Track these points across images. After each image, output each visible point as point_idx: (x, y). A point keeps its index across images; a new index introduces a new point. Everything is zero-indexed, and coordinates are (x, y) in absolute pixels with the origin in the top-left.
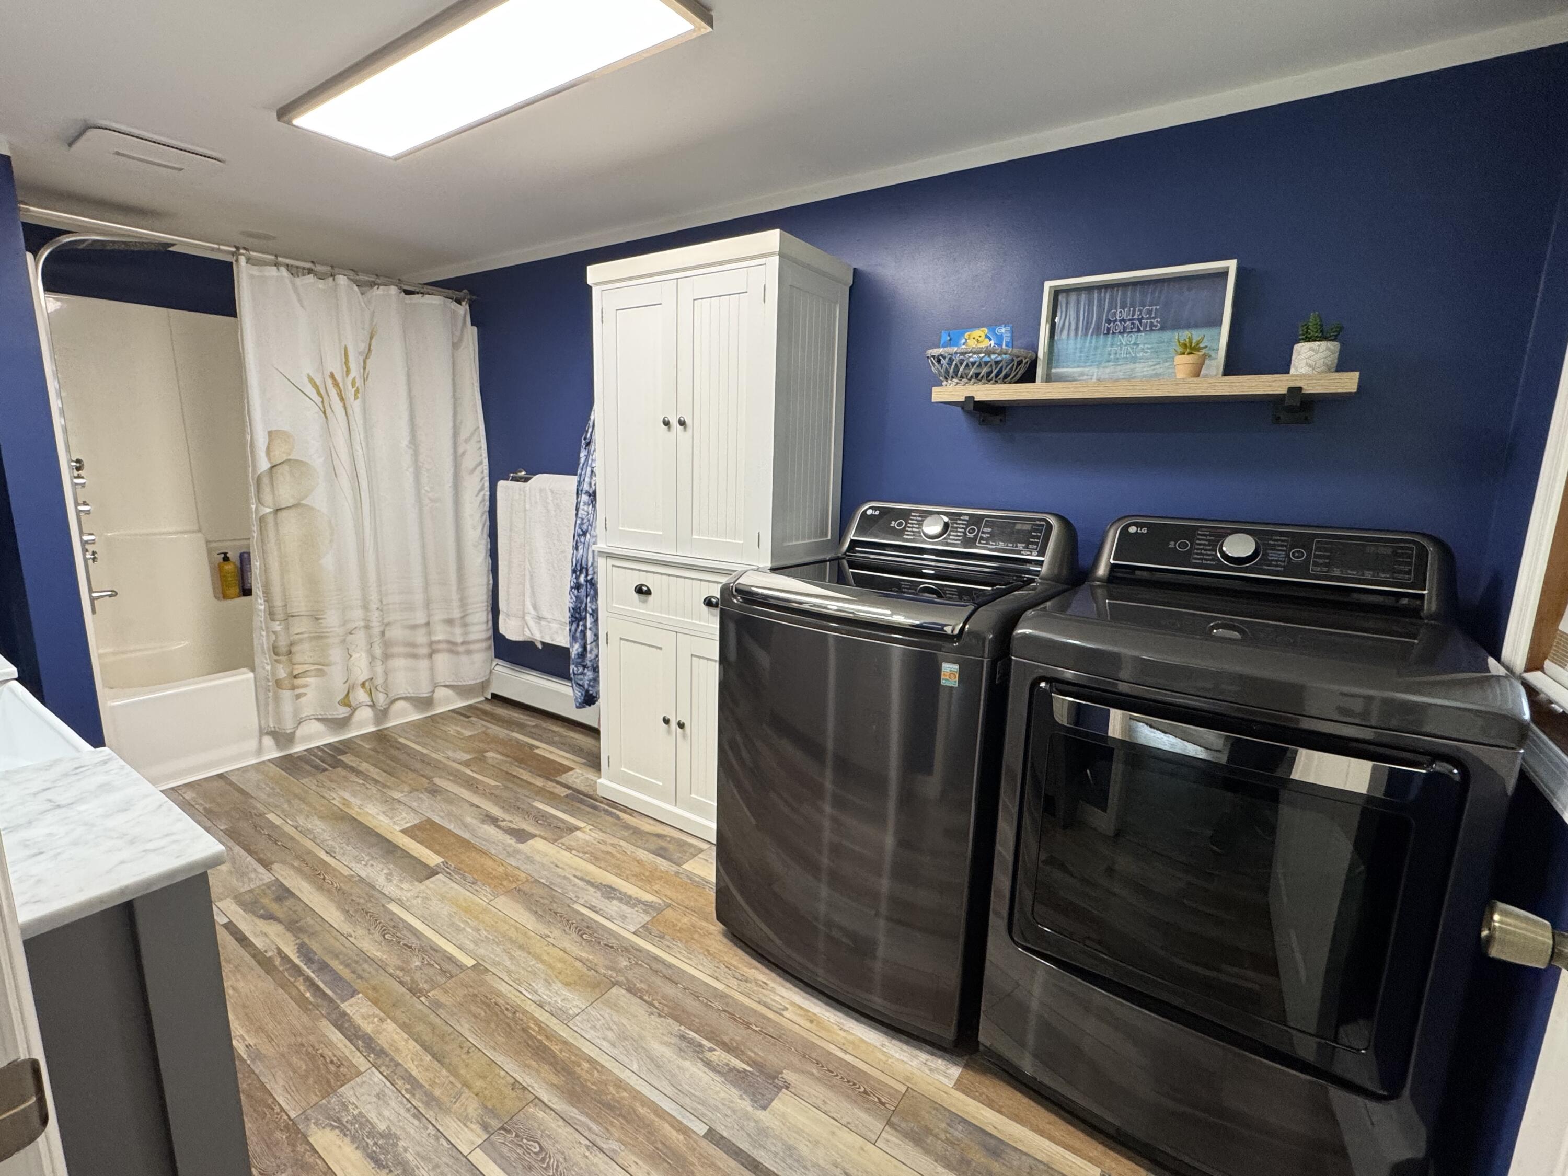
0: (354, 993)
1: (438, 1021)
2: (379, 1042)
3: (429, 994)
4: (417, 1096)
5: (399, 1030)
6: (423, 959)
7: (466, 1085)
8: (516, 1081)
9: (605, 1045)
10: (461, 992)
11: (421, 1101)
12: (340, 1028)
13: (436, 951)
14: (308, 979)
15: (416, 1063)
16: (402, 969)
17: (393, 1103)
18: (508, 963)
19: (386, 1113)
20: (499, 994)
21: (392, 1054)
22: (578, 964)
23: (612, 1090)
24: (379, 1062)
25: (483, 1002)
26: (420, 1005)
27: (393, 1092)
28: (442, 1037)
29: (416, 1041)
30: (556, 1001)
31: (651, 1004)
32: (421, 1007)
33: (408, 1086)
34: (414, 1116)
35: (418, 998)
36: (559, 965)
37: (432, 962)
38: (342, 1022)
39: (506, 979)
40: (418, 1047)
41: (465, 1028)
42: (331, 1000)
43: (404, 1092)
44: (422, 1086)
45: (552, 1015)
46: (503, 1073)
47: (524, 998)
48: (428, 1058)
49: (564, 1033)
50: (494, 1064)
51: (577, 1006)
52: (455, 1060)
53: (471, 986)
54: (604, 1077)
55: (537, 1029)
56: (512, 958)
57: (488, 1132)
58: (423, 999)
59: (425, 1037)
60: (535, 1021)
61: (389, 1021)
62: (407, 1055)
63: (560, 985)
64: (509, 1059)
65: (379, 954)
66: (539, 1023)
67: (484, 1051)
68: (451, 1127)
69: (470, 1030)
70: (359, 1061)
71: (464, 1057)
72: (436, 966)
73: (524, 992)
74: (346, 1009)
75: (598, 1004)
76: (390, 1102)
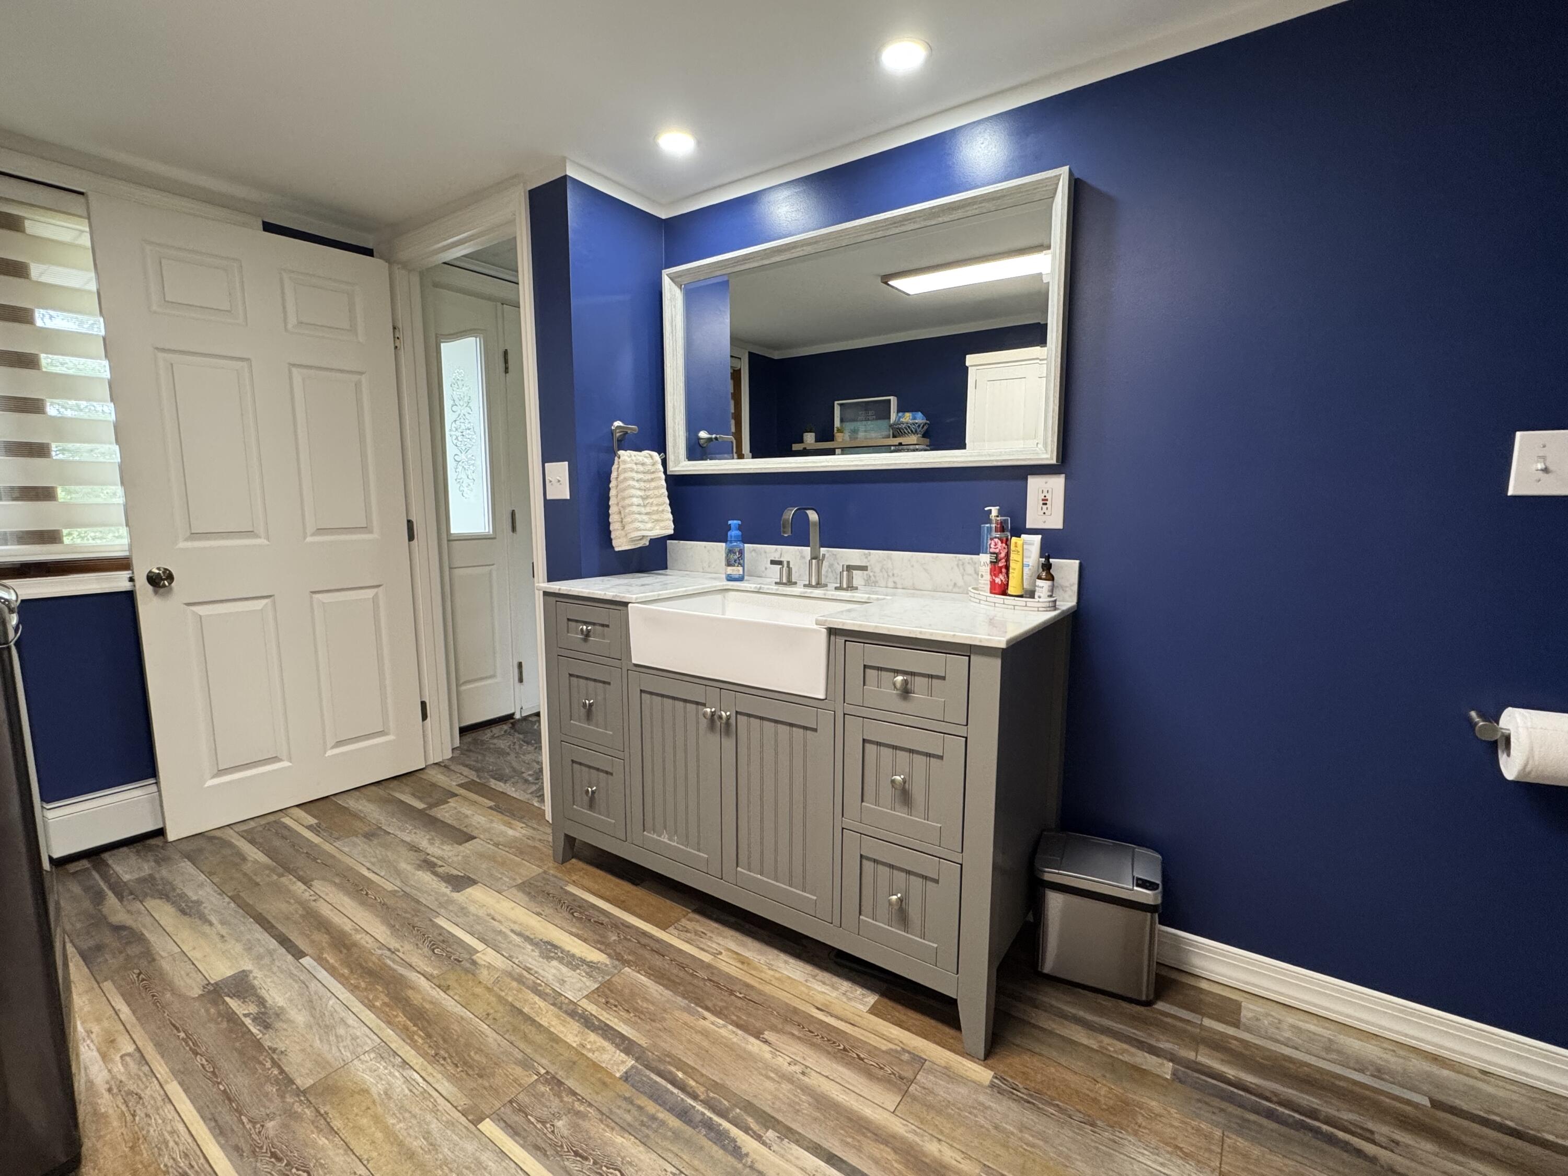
0: (626, 1078)
1: (522, 1046)
2: (578, 1024)
3: (536, 1077)
4: (531, 982)
5: (561, 1035)
6: (553, 1132)
7: (489, 990)
8: (445, 992)
9: (351, 1020)
10: (498, 1081)
11: (527, 979)
12: (623, 1037)
13: (537, 1148)
14: (695, 1097)
15: (537, 1006)
16: (578, 1113)
17: (550, 977)
18: (434, 1126)
19: (554, 971)
20: (451, 1078)
21: (561, 1013)
22: (337, 1124)
23: (363, 985)
24: (572, 1007)
25: (471, 1067)
26: (544, 1064)
27: (552, 984)
28: (515, 1030)
29: (541, 1025)
30: (386, 1068)
31: (275, 1064)
32: (544, 1061)
33: (539, 988)
34: (530, 969)
35: (547, 1073)
36: (364, 1121)
37: (539, 1126)
38: (626, 1045)
39: (440, 1100)
40: (537, 1019)
41: (492, 1037)
42: (647, 1067)
43: (543, 984)
44: (528, 988)
45: (395, 1052)
46: (456, 997)
47: (423, 1074)
48: (526, 1010)
49: (389, 1033)
50: (463, 1004)
51: (362, 1062)
52: (501, 1008)
53: (485, 1088)
54: (365, 994)
55: (416, 1037)
56: (427, 1135)
57: (472, 960)
58: (543, 1071)
59: (534, 1029)
60: (416, 1045)
61: (574, 1045)
62: (547, 1012)
63: (374, 1091)
64: (449, 1008)
65: (619, 1140)
66: (412, 1044)
67: (472, 1016)
68: (499, 962)
69: (487, 1036)
70: (592, 1009)
71: (492, 1011)
72: (532, 1120)
73: (420, 1080)
74: (627, 1057)
75: (337, 1064)
76: (553, 978)
